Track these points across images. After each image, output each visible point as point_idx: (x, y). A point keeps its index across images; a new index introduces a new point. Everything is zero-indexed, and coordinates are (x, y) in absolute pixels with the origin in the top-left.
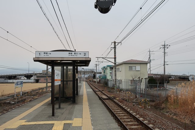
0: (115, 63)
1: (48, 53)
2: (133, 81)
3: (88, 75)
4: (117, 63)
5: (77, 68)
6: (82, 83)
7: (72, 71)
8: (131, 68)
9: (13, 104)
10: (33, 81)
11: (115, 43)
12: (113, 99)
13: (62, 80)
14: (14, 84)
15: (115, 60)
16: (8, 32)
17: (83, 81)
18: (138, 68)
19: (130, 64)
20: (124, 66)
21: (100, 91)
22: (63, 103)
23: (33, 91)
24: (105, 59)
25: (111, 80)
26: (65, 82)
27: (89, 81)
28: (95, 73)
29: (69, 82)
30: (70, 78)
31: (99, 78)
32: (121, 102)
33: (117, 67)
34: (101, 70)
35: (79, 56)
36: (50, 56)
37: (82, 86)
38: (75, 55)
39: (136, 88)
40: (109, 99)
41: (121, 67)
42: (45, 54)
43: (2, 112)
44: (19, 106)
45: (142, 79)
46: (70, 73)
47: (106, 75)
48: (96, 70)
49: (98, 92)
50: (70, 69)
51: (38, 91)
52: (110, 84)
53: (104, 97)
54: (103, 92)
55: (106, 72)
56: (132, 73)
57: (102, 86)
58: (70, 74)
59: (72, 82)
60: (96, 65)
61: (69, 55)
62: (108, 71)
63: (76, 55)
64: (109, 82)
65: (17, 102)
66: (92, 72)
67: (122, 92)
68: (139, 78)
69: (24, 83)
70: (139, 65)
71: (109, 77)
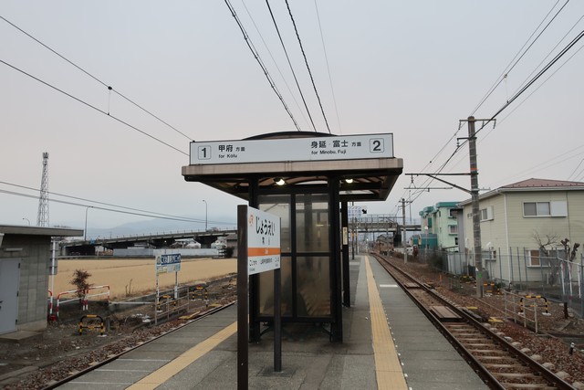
0: (475, 193)
1: (235, 145)
2: (540, 254)
3: (377, 234)
4: (480, 193)
5: (345, 207)
6: (359, 260)
7: (325, 217)
8: (530, 209)
9: (147, 325)
10: (216, 252)
11: (471, 121)
12: (478, 319)
13: (288, 250)
14: (155, 261)
15: (474, 182)
16: (110, 88)
17: (363, 252)
18: (559, 206)
19: (529, 194)
20: (504, 202)
21: (421, 287)
22: (295, 340)
23: (214, 281)
24: (438, 177)
25: (457, 249)
26: (300, 260)
27: (381, 253)
28: (399, 227)
29: (316, 259)
30: (319, 244)
31: (410, 243)
32: (516, 337)
33: (482, 207)
34: (417, 220)
35: (352, 152)
36: (242, 157)
37: (361, 269)
38: (336, 149)
39: (553, 279)
40: (464, 318)
41: (493, 207)
42: (225, 152)
43: (102, 355)
44: (159, 333)
45: (577, 246)
46: (321, 227)
47: (436, 235)
48: (404, 217)
49: (416, 291)
50: (319, 211)
51: (227, 283)
52: (454, 265)
53: (443, 311)
54: (433, 290)
55: (435, 225)
56: (535, 226)
57: (425, 271)
58: (319, 228)
59: (327, 258)
60: (403, 203)
61: (314, 150)
62: (444, 221)
63: (342, 149)
64: (450, 259)
65: (158, 320)
66: (391, 225)
67: (504, 292)
68: (564, 243)
69: (184, 257)
70: (563, 197)
71: (446, 241)
